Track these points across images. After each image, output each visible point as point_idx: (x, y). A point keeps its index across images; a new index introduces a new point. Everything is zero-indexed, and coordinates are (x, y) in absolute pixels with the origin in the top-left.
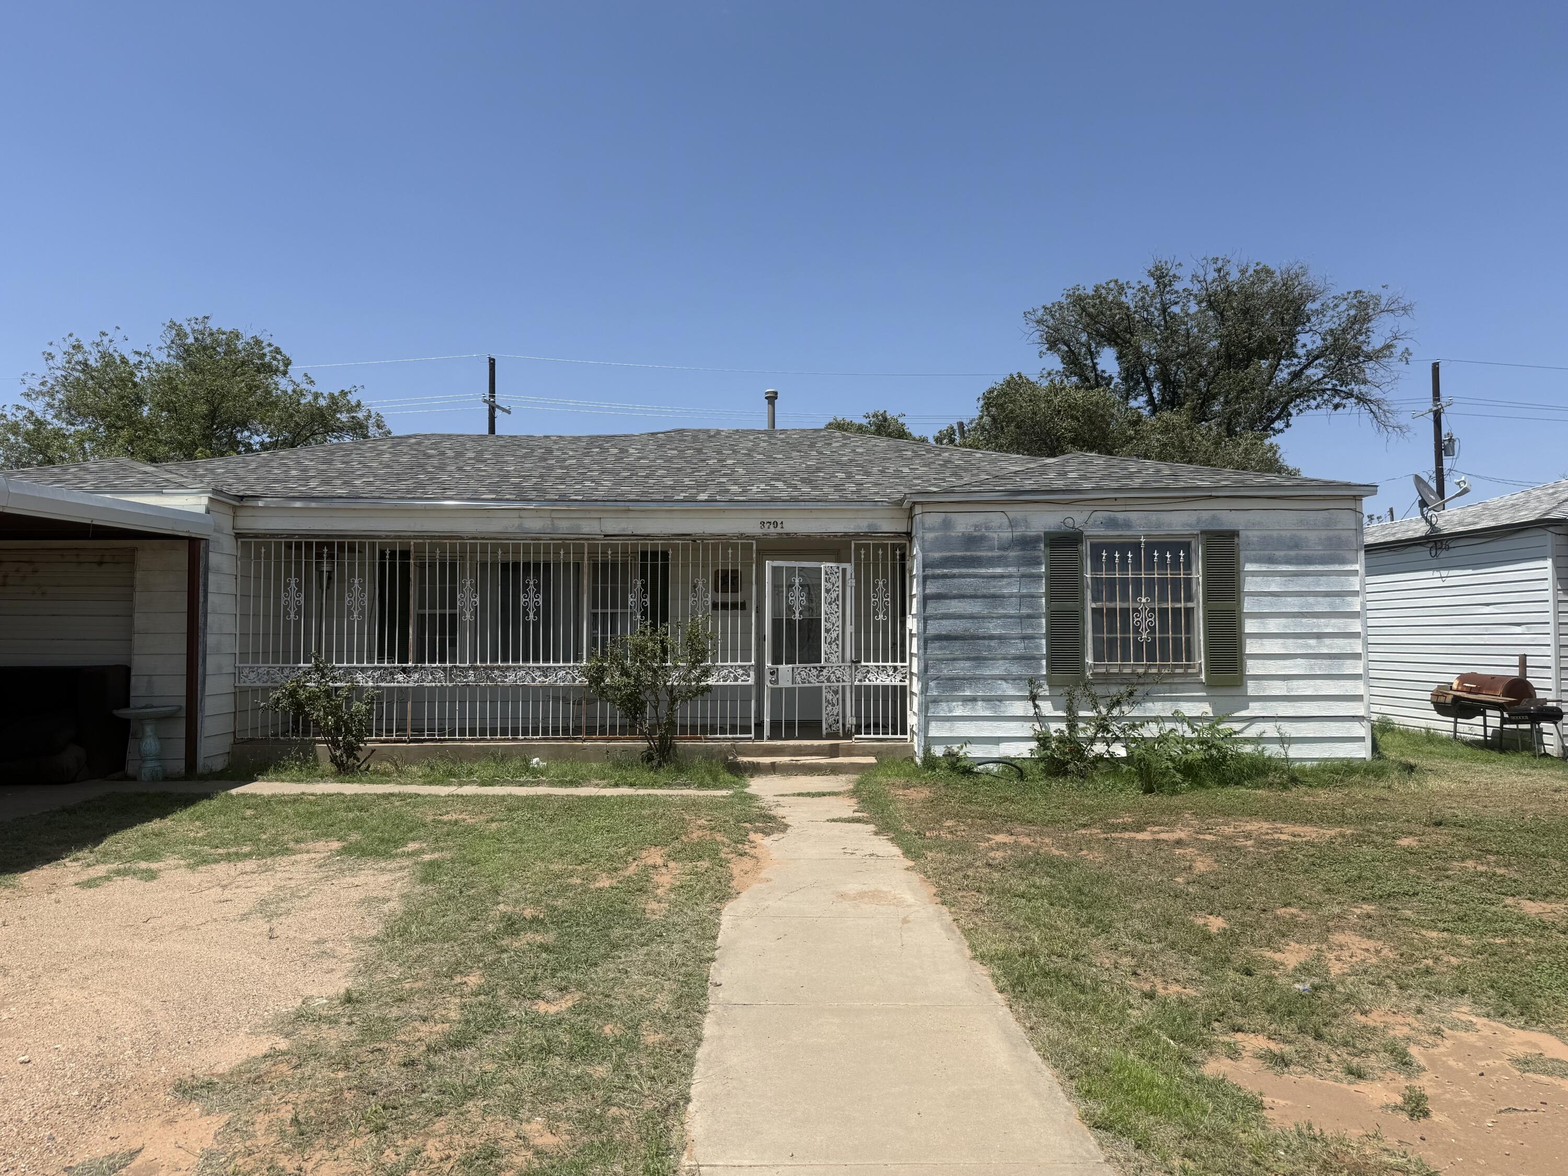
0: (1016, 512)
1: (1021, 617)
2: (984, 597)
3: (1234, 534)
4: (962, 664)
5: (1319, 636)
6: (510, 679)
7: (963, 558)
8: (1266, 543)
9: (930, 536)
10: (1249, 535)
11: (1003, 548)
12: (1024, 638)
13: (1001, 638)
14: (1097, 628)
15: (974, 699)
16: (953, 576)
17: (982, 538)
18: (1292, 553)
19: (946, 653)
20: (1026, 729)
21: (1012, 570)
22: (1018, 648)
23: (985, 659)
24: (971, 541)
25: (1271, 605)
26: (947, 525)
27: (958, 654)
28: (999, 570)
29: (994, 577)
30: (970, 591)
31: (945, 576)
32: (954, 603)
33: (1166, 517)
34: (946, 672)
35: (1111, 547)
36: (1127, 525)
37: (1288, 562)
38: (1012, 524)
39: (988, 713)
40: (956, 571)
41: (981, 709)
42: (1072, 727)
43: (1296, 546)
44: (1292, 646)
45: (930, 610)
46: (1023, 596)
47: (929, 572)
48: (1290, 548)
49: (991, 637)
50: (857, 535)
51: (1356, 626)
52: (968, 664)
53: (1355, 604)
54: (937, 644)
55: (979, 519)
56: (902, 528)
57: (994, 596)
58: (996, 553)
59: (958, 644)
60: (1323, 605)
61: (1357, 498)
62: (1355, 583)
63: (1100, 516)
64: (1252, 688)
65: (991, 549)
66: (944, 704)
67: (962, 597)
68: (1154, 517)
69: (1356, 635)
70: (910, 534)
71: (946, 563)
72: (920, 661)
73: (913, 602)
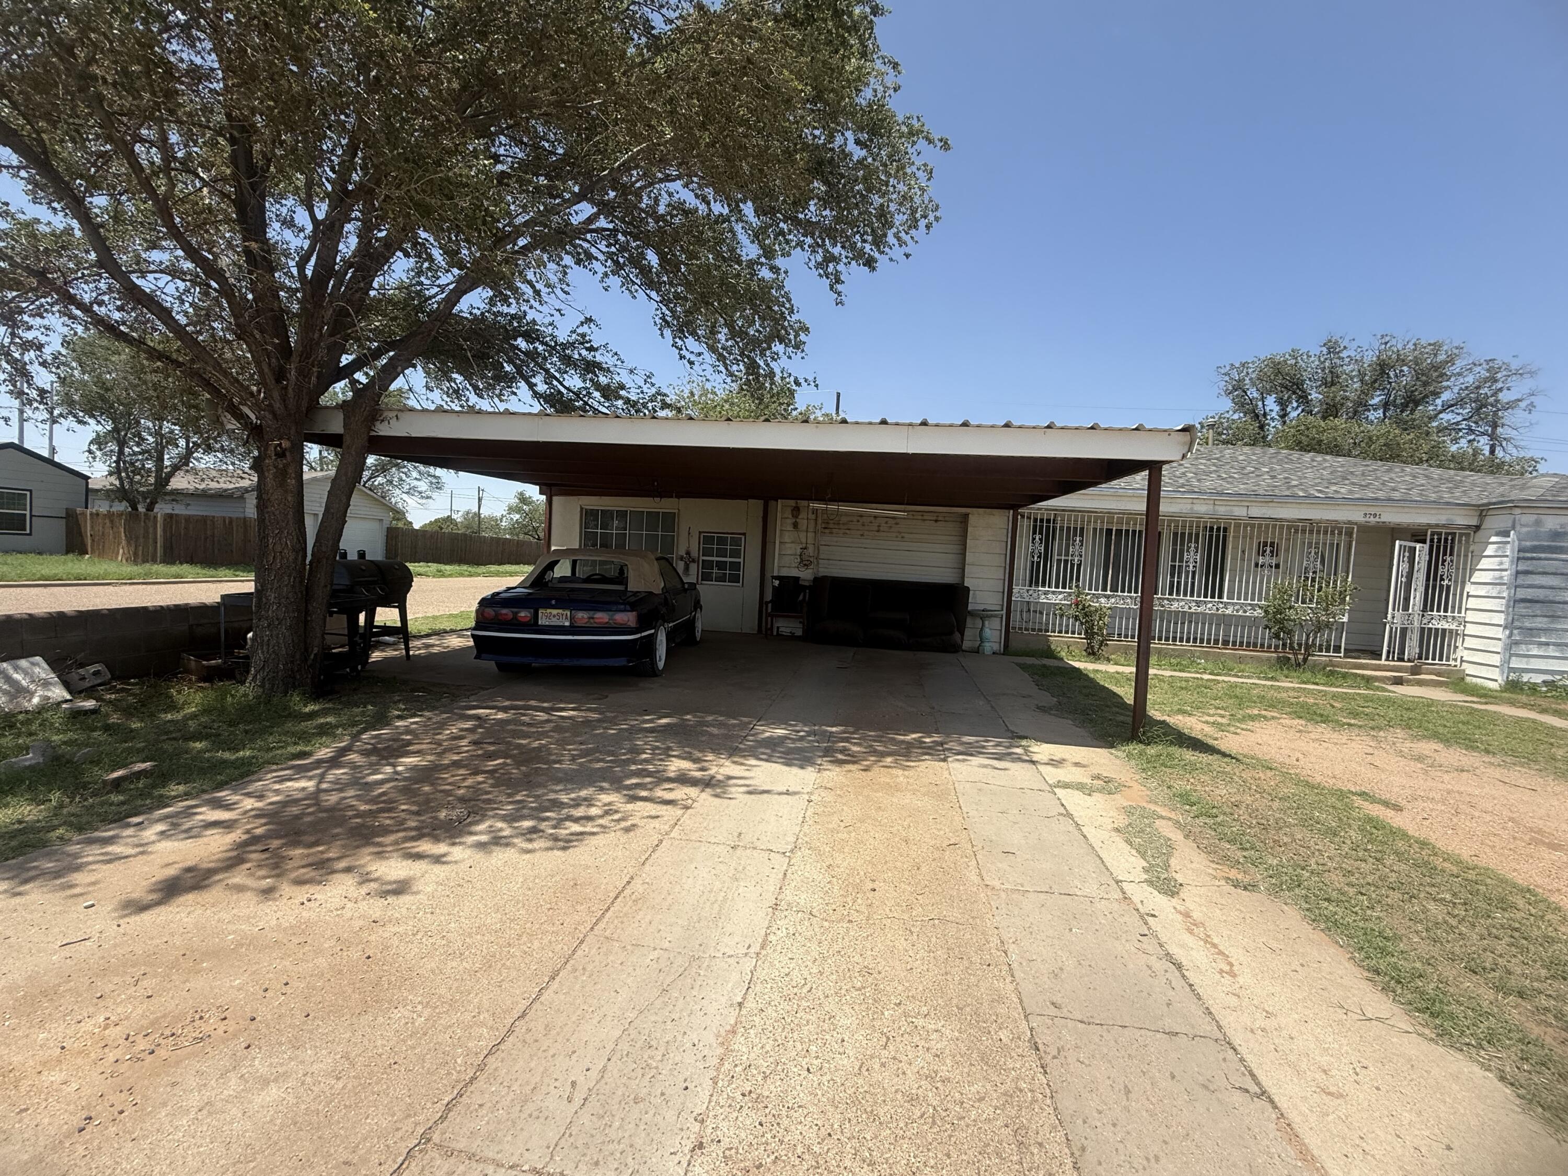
2: (1562, 574)
4: (1540, 619)
6: (1175, 605)
7: (1549, 547)
9: (1525, 530)
15: (1547, 644)
16: (1540, 559)
17: (1564, 534)
19: (1530, 612)
23: (1559, 617)
24: (1557, 535)
26: (1538, 523)
27: (1538, 612)
31: (1532, 559)
32: (1539, 577)
34: (1527, 624)
39: (1557, 654)
40: (1543, 555)
41: (1551, 651)
45: (1519, 581)
47: (1522, 555)
50: (1437, 526)
52: (1546, 619)
54: (1522, 605)
55: (1563, 519)
56: (1474, 522)
59: (1538, 605)
66: (1523, 646)
67: (1545, 573)
70: (1477, 528)
71: (1534, 549)
72: (1502, 616)
73: (1477, 574)
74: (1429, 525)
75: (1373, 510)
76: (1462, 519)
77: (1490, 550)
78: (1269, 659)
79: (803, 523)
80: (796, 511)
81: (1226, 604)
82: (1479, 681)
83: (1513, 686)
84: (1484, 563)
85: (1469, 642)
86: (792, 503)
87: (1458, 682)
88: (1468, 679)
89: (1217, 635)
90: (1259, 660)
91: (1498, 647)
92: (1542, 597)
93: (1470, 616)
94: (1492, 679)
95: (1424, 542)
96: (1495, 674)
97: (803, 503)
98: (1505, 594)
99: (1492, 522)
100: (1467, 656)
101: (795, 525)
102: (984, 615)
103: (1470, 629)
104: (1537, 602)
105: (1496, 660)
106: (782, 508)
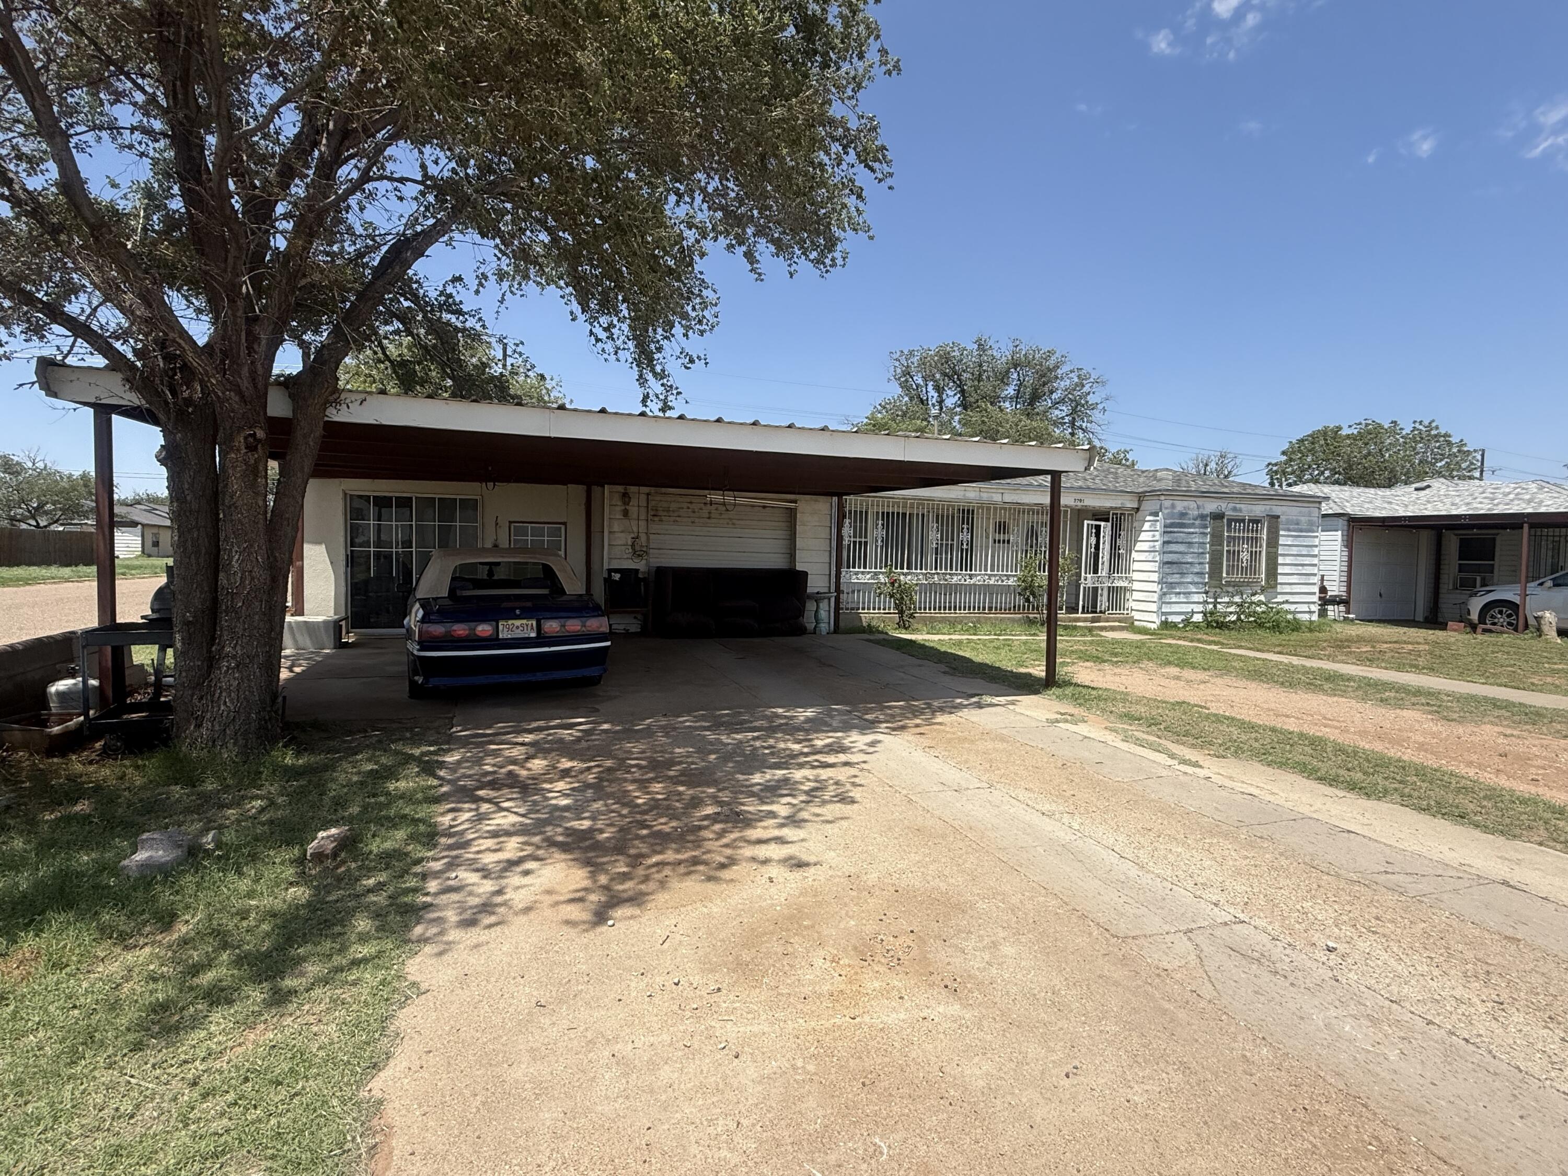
0: (1200, 501)
1: (1200, 554)
2: (1186, 543)
3: (1278, 517)
5: (1303, 565)
6: (954, 580)
7: (1179, 523)
8: (1289, 522)
9: (1166, 511)
10: (1283, 518)
11: (1194, 519)
12: (1200, 564)
13: (1191, 563)
14: (1228, 560)
15: (1179, 593)
16: (1173, 532)
17: (1186, 514)
18: (1296, 527)
19: (1170, 571)
20: (1200, 608)
21: (1197, 530)
22: (1198, 568)
23: (1185, 573)
24: (1183, 515)
25: (1288, 550)
26: (1173, 506)
27: (1175, 571)
28: (1192, 530)
29: (1190, 533)
30: (1180, 540)
31: (1170, 532)
32: (1174, 545)
33: (1254, 507)
34: (1170, 580)
35: (1236, 521)
36: (1240, 510)
37: (1296, 531)
38: (1198, 508)
39: (1184, 600)
40: (1175, 530)
41: (1182, 598)
42: (1215, 606)
43: (1298, 523)
44: (1294, 570)
45: (1165, 549)
46: (1201, 543)
47: (1166, 529)
48: (1296, 524)
49: (1187, 563)
51: (1315, 561)
52: (1178, 576)
53: (1316, 551)
54: (1167, 566)
55: (1186, 503)
56: (1136, 505)
57: (1189, 543)
58: (1191, 521)
59: (1174, 566)
60: (1304, 551)
61: (1320, 503)
62: (1316, 542)
63: (1231, 505)
64: (1280, 589)
65: (1190, 519)
66: (1168, 596)
67: (1177, 543)
68: (1250, 507)
69: (1315, 565)
70: (1138, 509)
71: (1172, 525)
72: (1156, 575)
73: (1139, 544)
74: (1112, 508)
75: (1079, 497)
76: (1131, 504)
77: (1147, 526)
78: (1020, 619)
79: (633, 510)
80: (625, 497)
81: (990, 576)
82: (1145, 624)
83: (1165, 625)
84: (1143, 536)
85: (1136, 596)
86: (620, 488)
87: (1131, 626)
88: (1136, 623)
89: (984, 603)
90: (1013, 620)
91: (1155, 597)
92: (1176, 560)
93: (1136, 576)
94: (1152, 621)
95: (1107, 520)
96: (1154, 617)
97: (633, 489)
98: (1157, 559)
99: (1148, 505)
100: (1135, 605)
101: (626, 513)
102: (818, 598)
103: (1136, 586)
104: (1173, 563)
105: (1154, 607)
106: (610, 494)
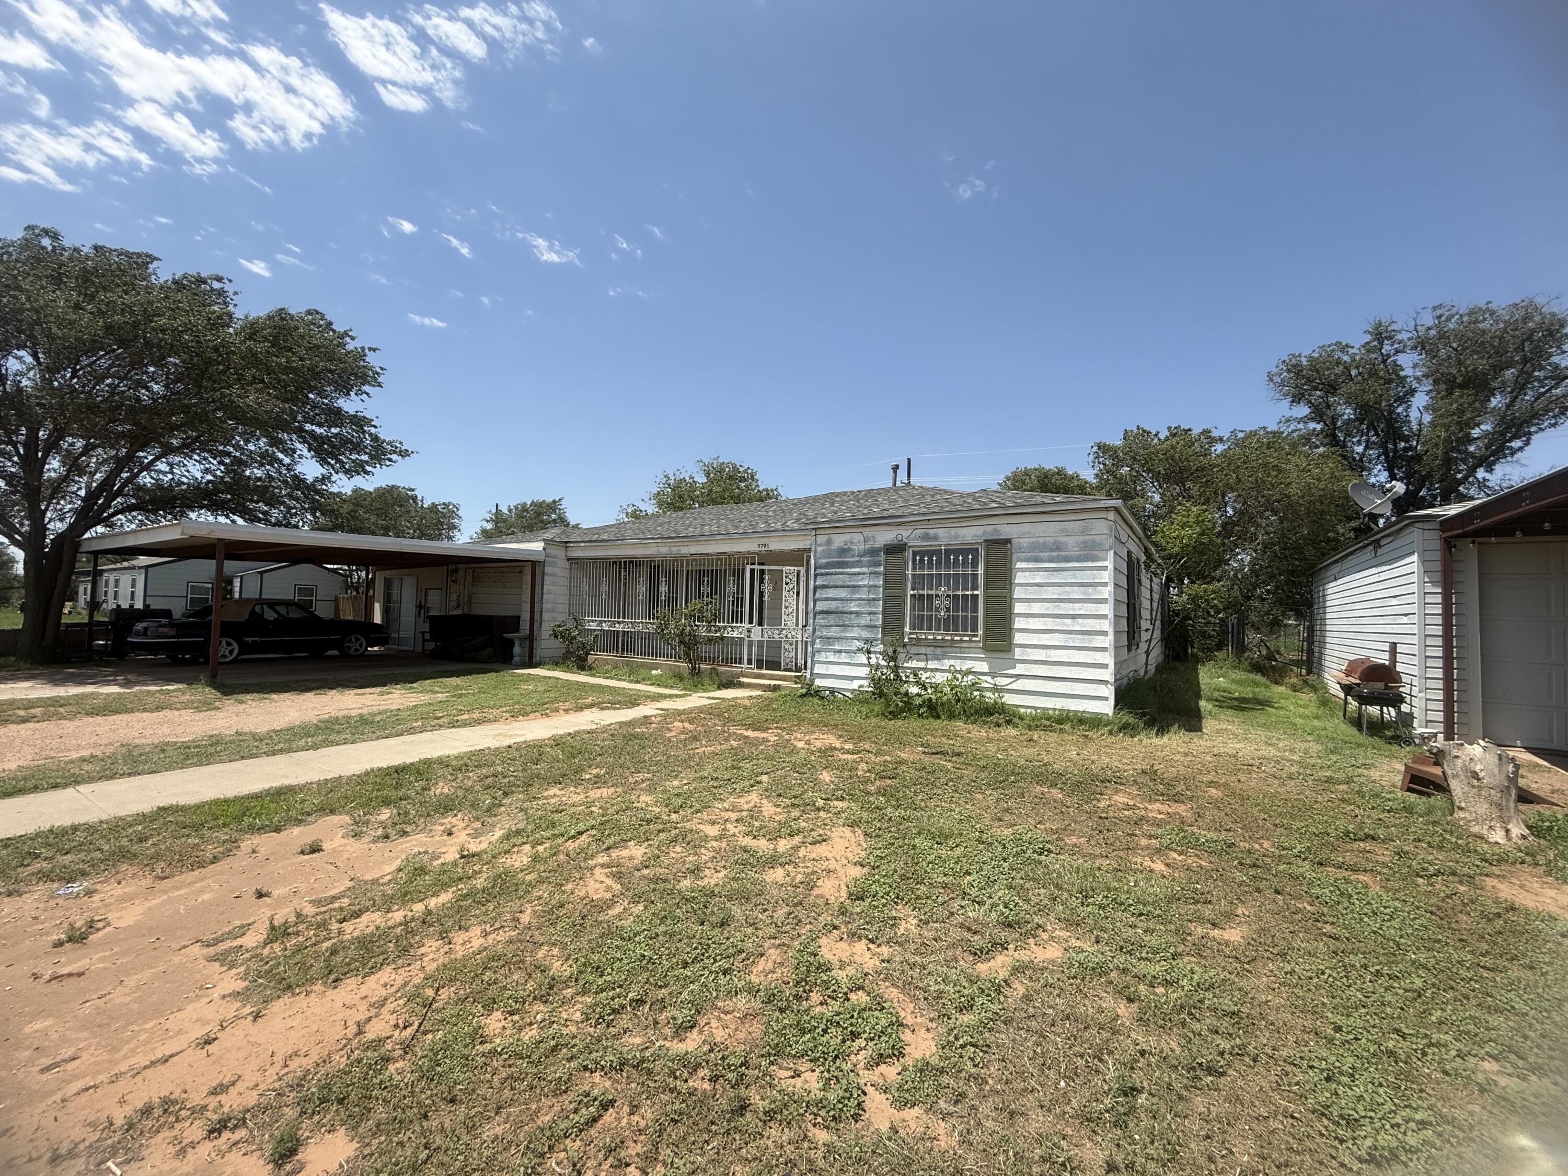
0: (868, 532)
1: (869, 600)
2: (848, 587)
3: (1008, 541)
4: (834, 629)
5: (1074, 617)
7: (837, 562)
8: (1034, 547)
9: (820, 549)
10: (1020, 542)
11: (860, 556)
12: (870, 613)
13: (857, 613)
14: (913, 608)
15: (840, 651)
16: (832, 574)
17: (850, 549)
18: (1055, 554)
19: (826, 622)
21: (865, 569)
22: (866, 620)
23: (847, 626)
24: (843, 551)
25: (1035, 592)
26: (829, 542)
27: (832, 622)
28: (857, 570)
29: (854, 574)
30: (840, 583)
31: (827, 574)
32: (831, 590)
33: (962, 532)
34: (825, 633)
35: (922, 553)
36: (936, 538)
37: (1050, 560)
38: (866, 541)
39: (847, 660)
40: (833, 570)
41: (844, 658)
43: (1058, 549)
44: (1050, 624)
46: (871, 586)
47: (818, 571)
48: (1052, 550)
49: (851, 613)
52: (838, 629)
53: (1102, 592)
54: (821, 616)
55: (847, 537)
57: (854, 586)
58: (856, 559)
59: (833, 616)
60: (1077, 593)
61: (1109, 510)
63: (920, 532)
64: (1018, 653)
65: (853, 556)
66: (824, 653)
67: (836, 587)
68: (953, 531)
71: (828, 566)
75: (762, 541)
79: (460, 579)
80: (455, 572)
92: (834, 609)
101: (455, 581)
104: (832, 613)
106: (450, 571)
